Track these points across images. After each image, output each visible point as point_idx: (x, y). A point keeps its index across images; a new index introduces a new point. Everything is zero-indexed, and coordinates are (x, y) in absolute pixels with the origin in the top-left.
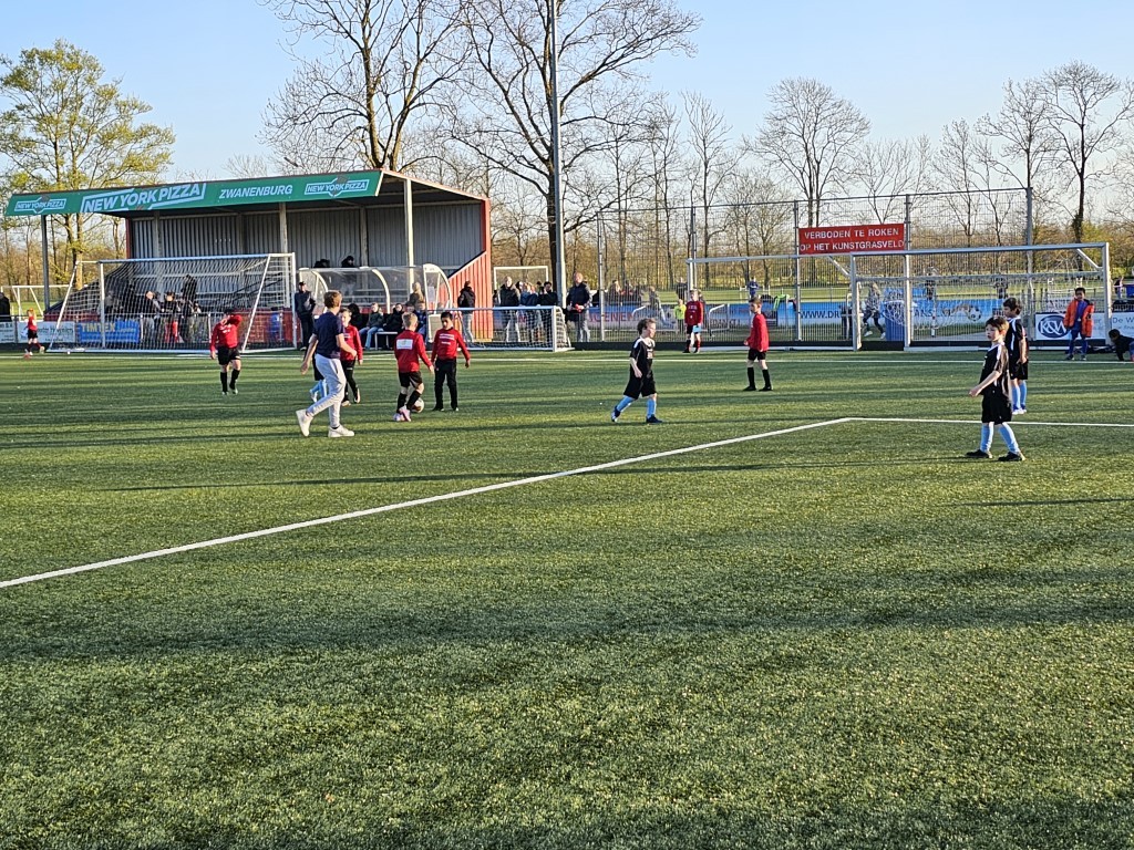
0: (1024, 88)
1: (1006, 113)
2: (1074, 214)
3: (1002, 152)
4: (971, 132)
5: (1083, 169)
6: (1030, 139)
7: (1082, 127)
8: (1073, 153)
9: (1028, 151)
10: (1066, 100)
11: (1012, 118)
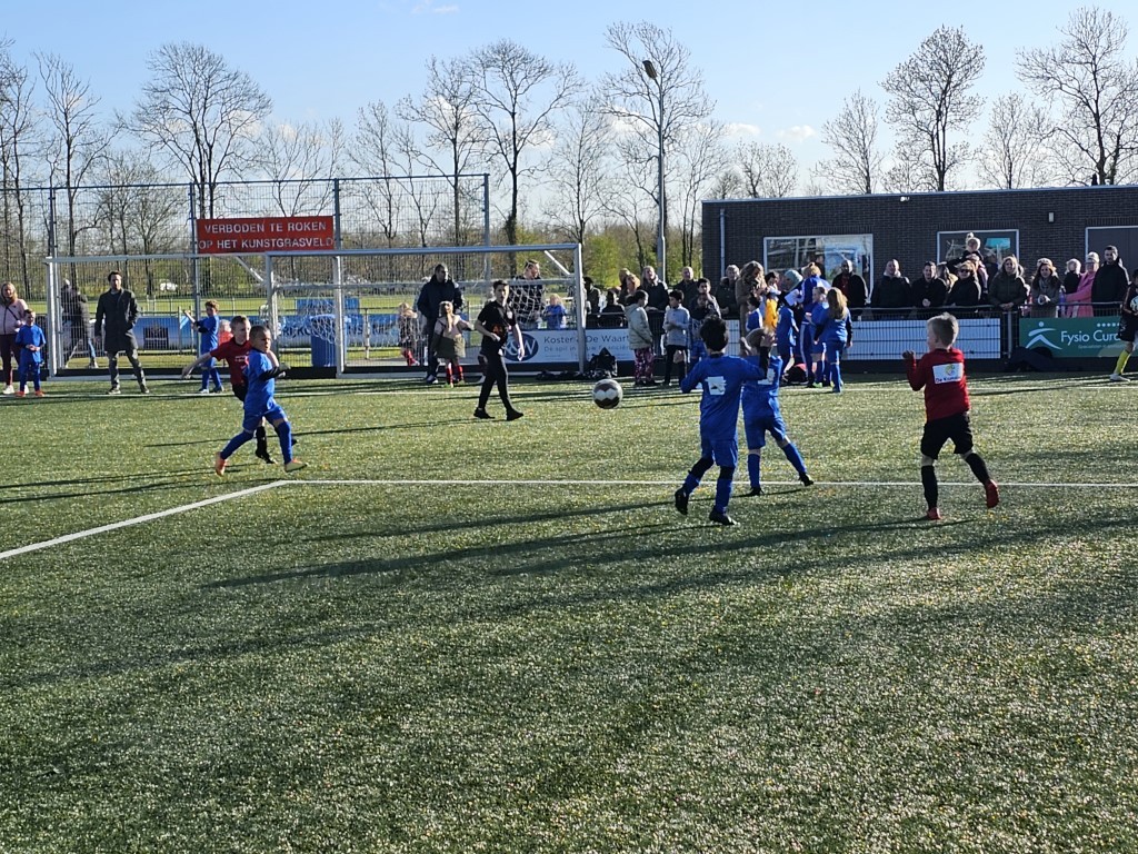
0: (449, 68)
2: (507, 215)
3: (426, 140)
4: (391, 117)
5: (515, 163)
6: (456, 127)
7: (513, 115)
8: (504, 145)
9: (454, 141)
10: (495, 83)
11: (436, 103)
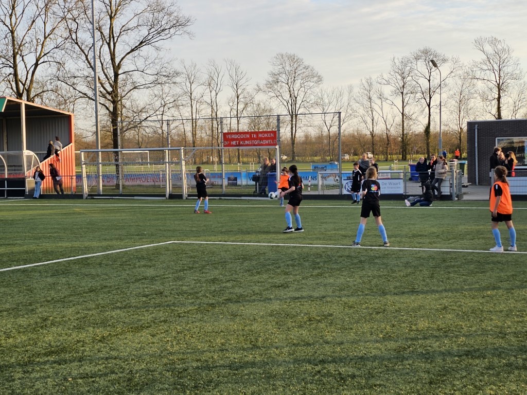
0: (400, 60)
1: (392, 73)
2: (425, 126)
3: (390, 93)
4: (374, 83)
5: (430, 103)
6: (403, 87)
7: (429, 81)
8: (424, 94)
9: (402, 93)
10: (421, 67)
11: (394, 76)
